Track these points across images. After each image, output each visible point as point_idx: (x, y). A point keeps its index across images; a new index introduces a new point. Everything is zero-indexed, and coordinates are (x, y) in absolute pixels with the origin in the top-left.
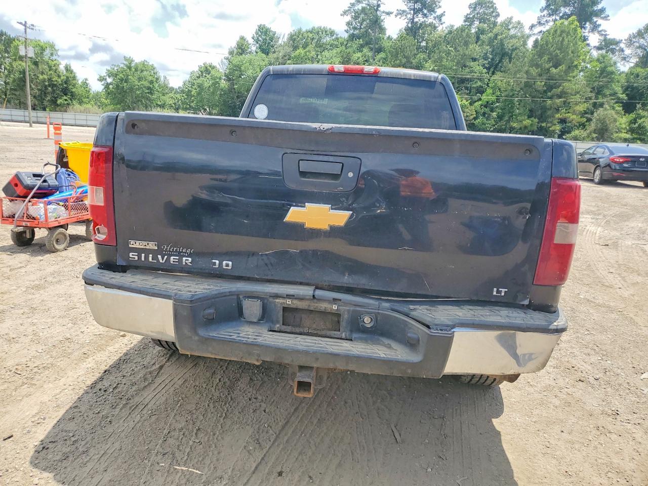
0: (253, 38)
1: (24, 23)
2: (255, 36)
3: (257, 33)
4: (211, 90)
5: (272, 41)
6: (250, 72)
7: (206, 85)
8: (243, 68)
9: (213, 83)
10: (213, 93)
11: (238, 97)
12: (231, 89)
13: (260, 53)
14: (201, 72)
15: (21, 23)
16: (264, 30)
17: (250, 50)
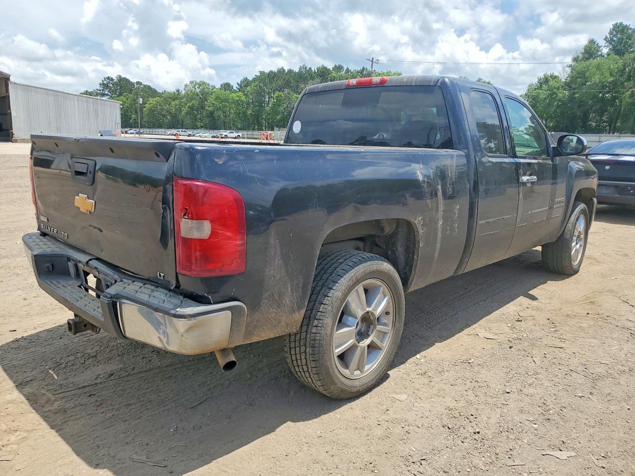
0: (605, 39)
1: (371, 59)
2: (608, 37)
3: (611, 33)
4: (548, 101)
5: (630, 40)
6: (596, 79)
7: (542, 96)
8: (587, 74)
9: (549, 94)
10: (549, 104)
11: (579, 107)
12: (572, 98)
13: (613, 56)
14: (540, 83)
15: (369, 60)
16: (621, 28)
17: (600, 53)
